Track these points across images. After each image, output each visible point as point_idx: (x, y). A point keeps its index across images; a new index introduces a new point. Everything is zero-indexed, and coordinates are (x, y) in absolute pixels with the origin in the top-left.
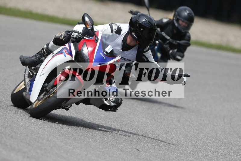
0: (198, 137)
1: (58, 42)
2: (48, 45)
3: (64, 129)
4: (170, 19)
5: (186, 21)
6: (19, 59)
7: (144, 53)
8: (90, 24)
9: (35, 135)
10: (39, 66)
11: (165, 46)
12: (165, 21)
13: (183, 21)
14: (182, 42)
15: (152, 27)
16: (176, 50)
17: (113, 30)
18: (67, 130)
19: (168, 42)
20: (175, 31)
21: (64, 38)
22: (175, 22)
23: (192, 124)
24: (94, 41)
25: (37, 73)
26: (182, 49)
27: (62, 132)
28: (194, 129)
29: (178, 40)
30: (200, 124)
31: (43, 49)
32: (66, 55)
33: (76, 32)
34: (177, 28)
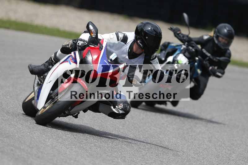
0: (230, 157)
1: (66, 50)
2: (56, 54)
3: (92, 149)
4: (211, 36)
5: (225, 38)
6: (27, 67)
7: (151, 61)
8: (95, 32)
9: (62, 155)
10: (46, 74)
11: (204, 62)
12: (206, 37)
13: (223, 38)
14: (222, 59)
15: (157, 35)
16: (216, 68)
17: (119, 38)
18: (95, 150)
19: (208, 58)
20: (215, 49)
21: (71, 46)
22: (215, 39)
23: (224, 144)
24: (98, 49)
25: (44, 81)
26: (222, 66)
27: (90, 152)
28: (226, 149)
29: (218, 57)
30: (233, 144)
31: (51, 58)
32: (71, 63)
33: (81, 40)
34: (217, 45)
